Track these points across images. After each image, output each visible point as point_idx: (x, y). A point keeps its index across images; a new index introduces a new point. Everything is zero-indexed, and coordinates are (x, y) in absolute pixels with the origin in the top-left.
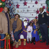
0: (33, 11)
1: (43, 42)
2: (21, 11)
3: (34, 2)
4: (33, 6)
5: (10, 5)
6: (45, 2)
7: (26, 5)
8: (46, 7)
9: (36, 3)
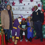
0: (28, 9)
5: (6, 2)
8: (41, 5)
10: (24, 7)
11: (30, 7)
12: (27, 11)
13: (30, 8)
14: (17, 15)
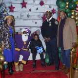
1: (50, 65)
2: (18, 17)
3: (38, 2)
4: (37, 9)
6: (55, 3)
7: (26, 7)
8: (57, 11)
9: (42, 3)
10: (30, 14)
11: (39, 14)
12: (35, 21)
13: (39, 16)
14: (18, 27)
